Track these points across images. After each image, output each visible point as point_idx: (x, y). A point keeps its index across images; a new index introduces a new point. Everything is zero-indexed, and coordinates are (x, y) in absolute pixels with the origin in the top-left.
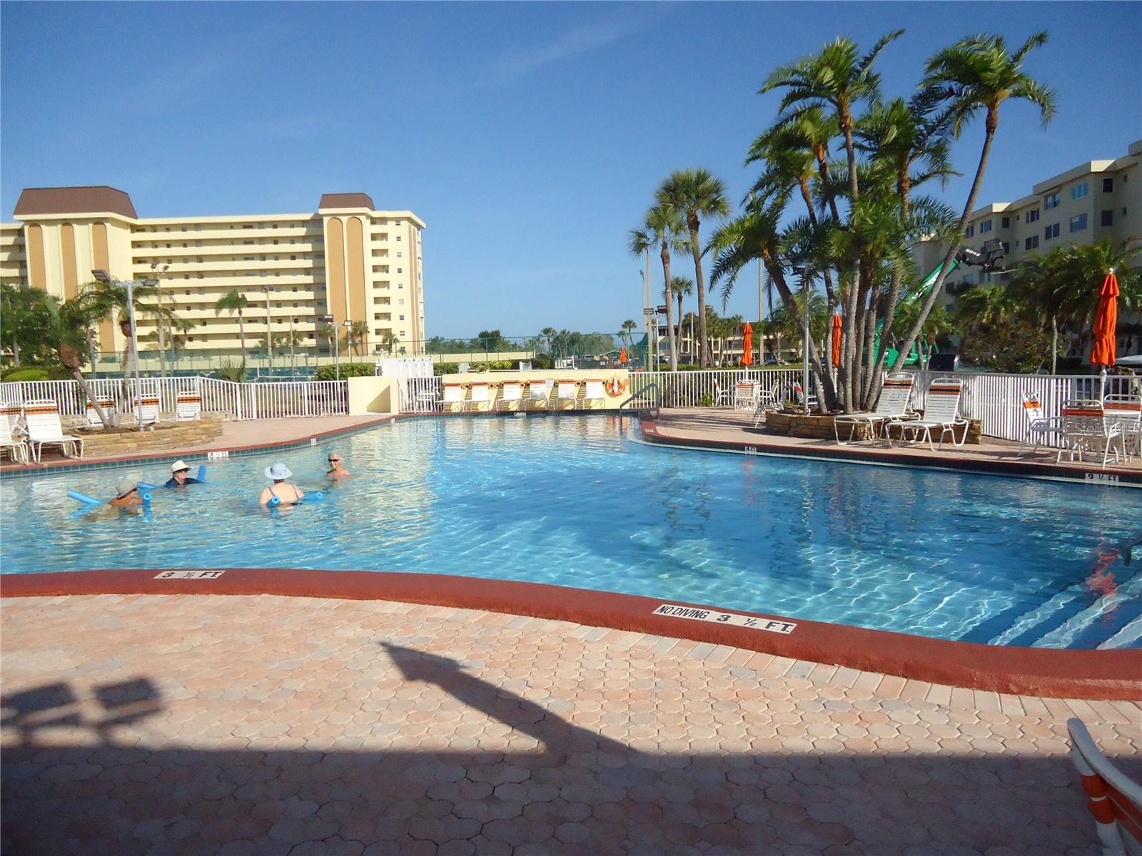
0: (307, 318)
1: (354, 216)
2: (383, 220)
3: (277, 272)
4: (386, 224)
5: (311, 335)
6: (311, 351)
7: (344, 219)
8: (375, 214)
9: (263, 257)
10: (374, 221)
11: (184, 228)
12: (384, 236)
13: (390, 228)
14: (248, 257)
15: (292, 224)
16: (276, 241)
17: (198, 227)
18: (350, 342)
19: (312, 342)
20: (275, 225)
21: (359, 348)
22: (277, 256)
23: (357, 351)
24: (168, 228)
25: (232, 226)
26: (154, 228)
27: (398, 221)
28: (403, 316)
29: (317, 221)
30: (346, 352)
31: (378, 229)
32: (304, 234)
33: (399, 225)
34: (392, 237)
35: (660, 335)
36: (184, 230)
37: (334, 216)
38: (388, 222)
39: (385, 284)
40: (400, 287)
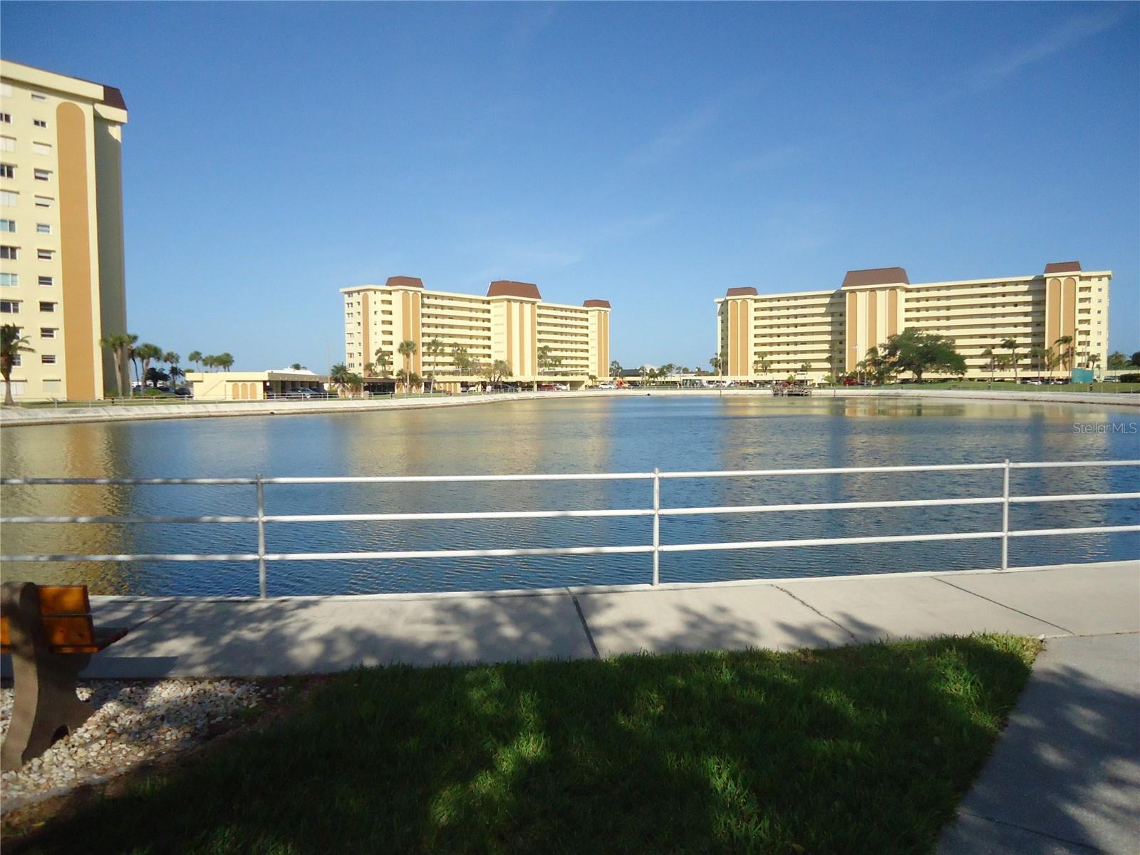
2: (1089, 278)
3: (1003, 315)
5: (1026, 356)
6: (1025, 367)
8: (1083, 274)
9: (994, 305)
10: (1081, 278)
12: (1088, 289)
13: (1094, 283)
14: (982, 306)
15: (1017, 283)
16: (1004, 295)
17: (948, 288)
18: (1061, 361)
19: (1028, 361)
20: (1004, 284)
21: (1067, 365)
22: (1004, 305)
23: (1066, 368)
24: (928, 289)
25: (972, 286)
26: (918, 290)
27: (1100, 278)
30: (1057, 367)
31: (1085, 284)
34: (1094, 290)
38: (1092, 279)
40: (1099, 323)
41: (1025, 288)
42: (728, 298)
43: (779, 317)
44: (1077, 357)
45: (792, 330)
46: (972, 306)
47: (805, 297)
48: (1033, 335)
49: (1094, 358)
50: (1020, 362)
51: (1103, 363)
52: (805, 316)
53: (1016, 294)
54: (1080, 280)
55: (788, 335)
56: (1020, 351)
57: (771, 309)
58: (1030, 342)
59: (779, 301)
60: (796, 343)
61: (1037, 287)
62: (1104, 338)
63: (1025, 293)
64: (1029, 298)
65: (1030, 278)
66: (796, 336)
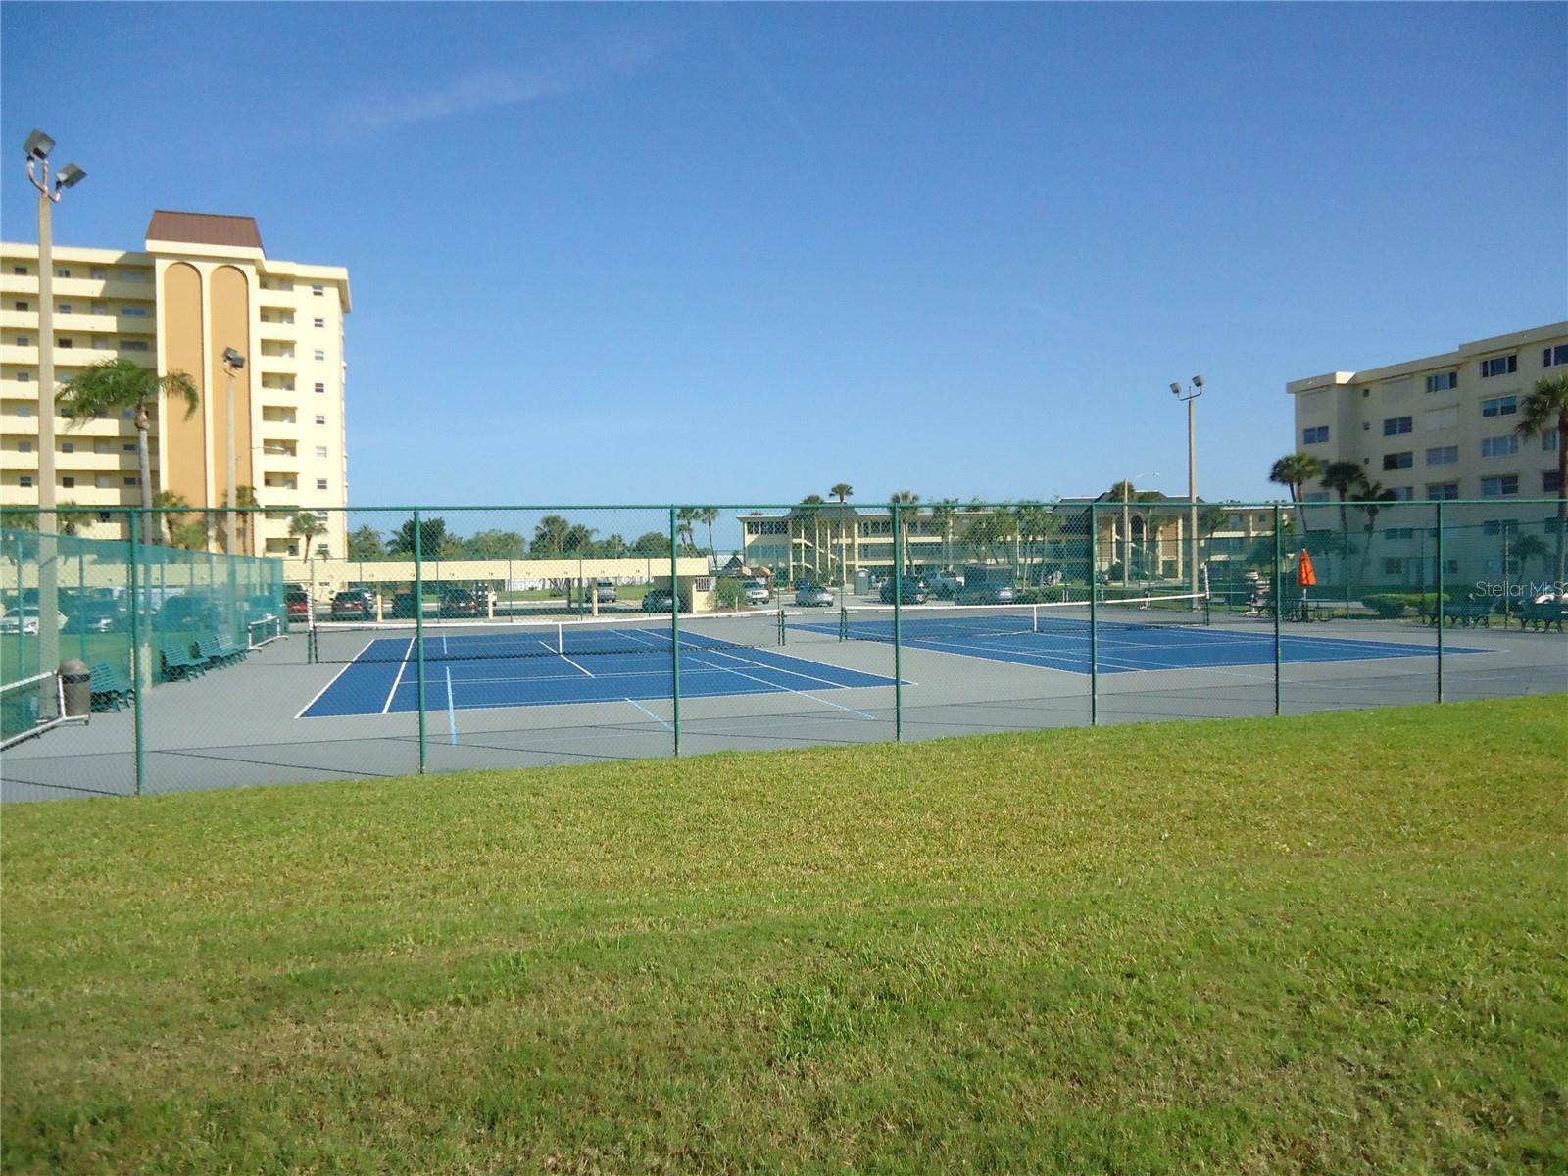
0: (97, 477)
1: (229, 263)
2: (286, 282)
4: (292, 289)
7: (206, 269)
8: (273, 267)
10: (266, 281)
12: (286, 314)
13: (298, 298)
27: (318, 286)
28: (325, 482)
29: (141, 269)
31: (276, 298)
32: (97, 294)
33: (321, 294)
35: (750, 532)
37: (183, 259)
39: (287, 413)
41: (94, 287)
44: (259, 519)
48: (126, 445)
49: (306, 523)
50: (84, 532)
51: (336, 533)
54: (263, 285)
56: (86, 495)
58: (116, 467)
61: (128, 289)
62: (334, 468)
63: (95, 305)
64: (107, 323)
65: (109, 256)
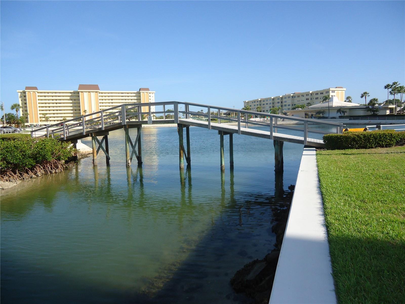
11: (109, 93)
17: (112, 93)
24: (105, 93)
25: (119, 93)
36: (109, 94)
42: (26, 91)
43: (49, 100)
45: (55, 105)
46: (119, 99)
47: (60, 93)
52: (60, 100)
53: (132, 96)
55: (53, 107)
57: (45, 96)
59: (48, 93)
60: (57, 110)
66: (57, 107)
